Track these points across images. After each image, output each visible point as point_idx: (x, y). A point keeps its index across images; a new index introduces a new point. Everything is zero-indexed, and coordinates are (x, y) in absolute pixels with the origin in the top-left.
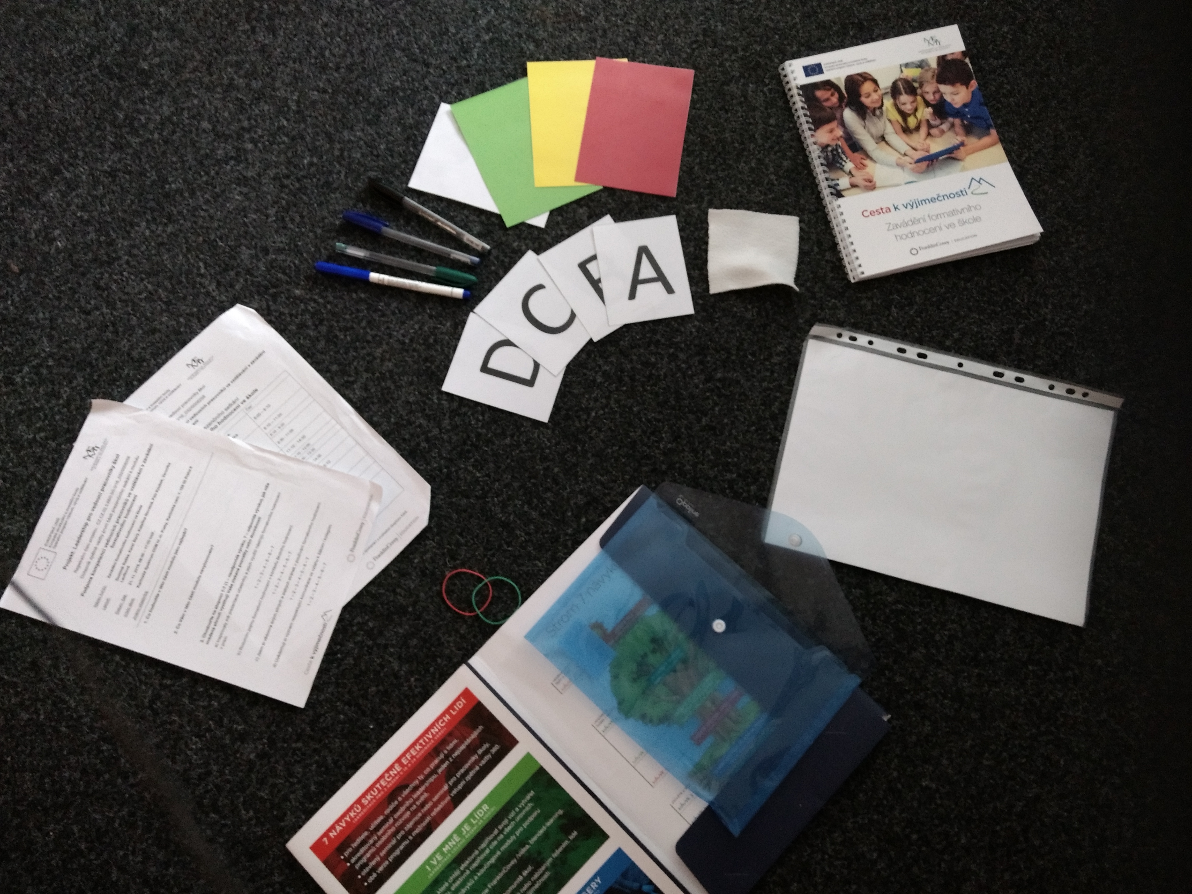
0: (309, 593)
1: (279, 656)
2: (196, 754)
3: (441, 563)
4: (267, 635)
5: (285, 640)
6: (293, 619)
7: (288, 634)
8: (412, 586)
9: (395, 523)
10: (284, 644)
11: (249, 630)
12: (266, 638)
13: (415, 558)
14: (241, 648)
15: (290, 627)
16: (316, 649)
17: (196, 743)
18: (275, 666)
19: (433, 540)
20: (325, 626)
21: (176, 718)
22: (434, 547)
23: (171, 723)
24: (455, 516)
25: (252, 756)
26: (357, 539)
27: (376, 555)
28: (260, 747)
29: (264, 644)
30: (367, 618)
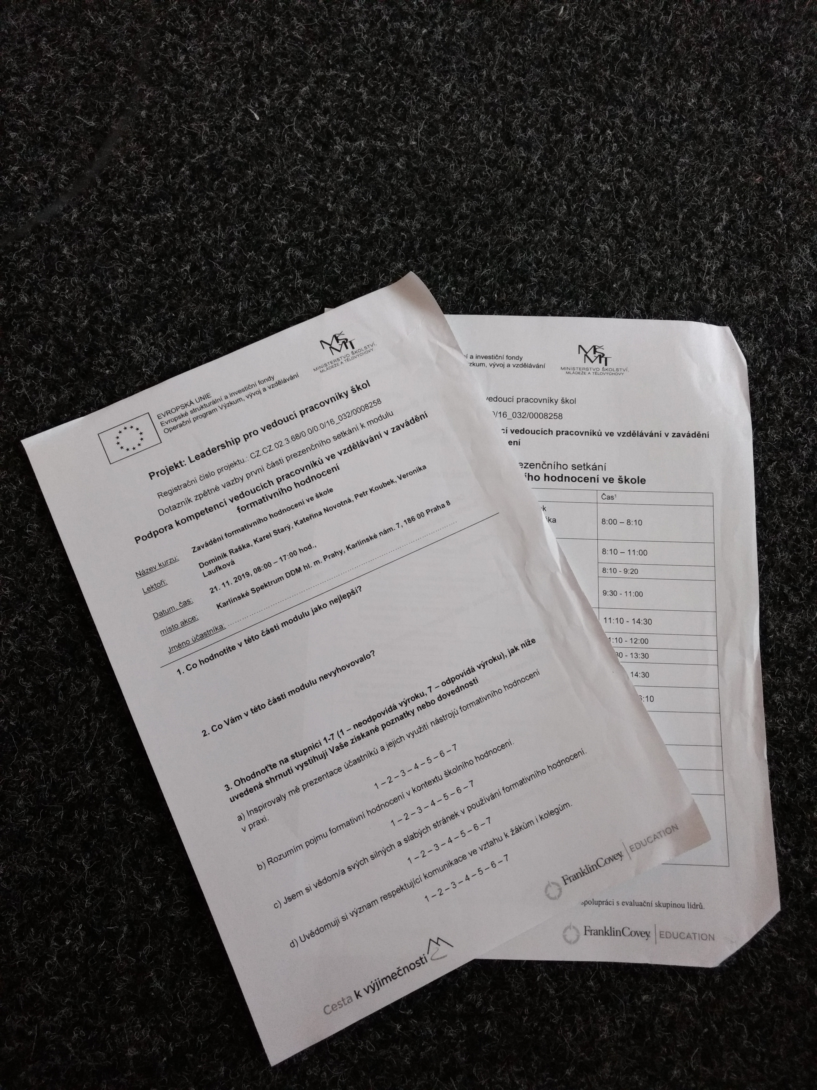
0: (442, 880)
1: (312, 934)
2: (60, 958)
3: (680, 1045)
4: (326, 880)
5: (344, 918)
6: (385, 897)
7: (355, 913)
8: (605, 1035)
9: (667, 906)
10: (336, 923)
11: (308, 844)
12: (320, 883)
13: (647, 990)
14: (270, 861)
15: (370, 906)
16: (375, 986)
17: (75, 938)
18: (293, 944)
19: (700, 992)
20: (421, 962)
22: (691, 1004)
24: (768, 987)
25: (131, 1052)
26: (590, 869)
27: (594, 927)
28: (156, 1050)
29: (308, 890)
30: (492, 1009)
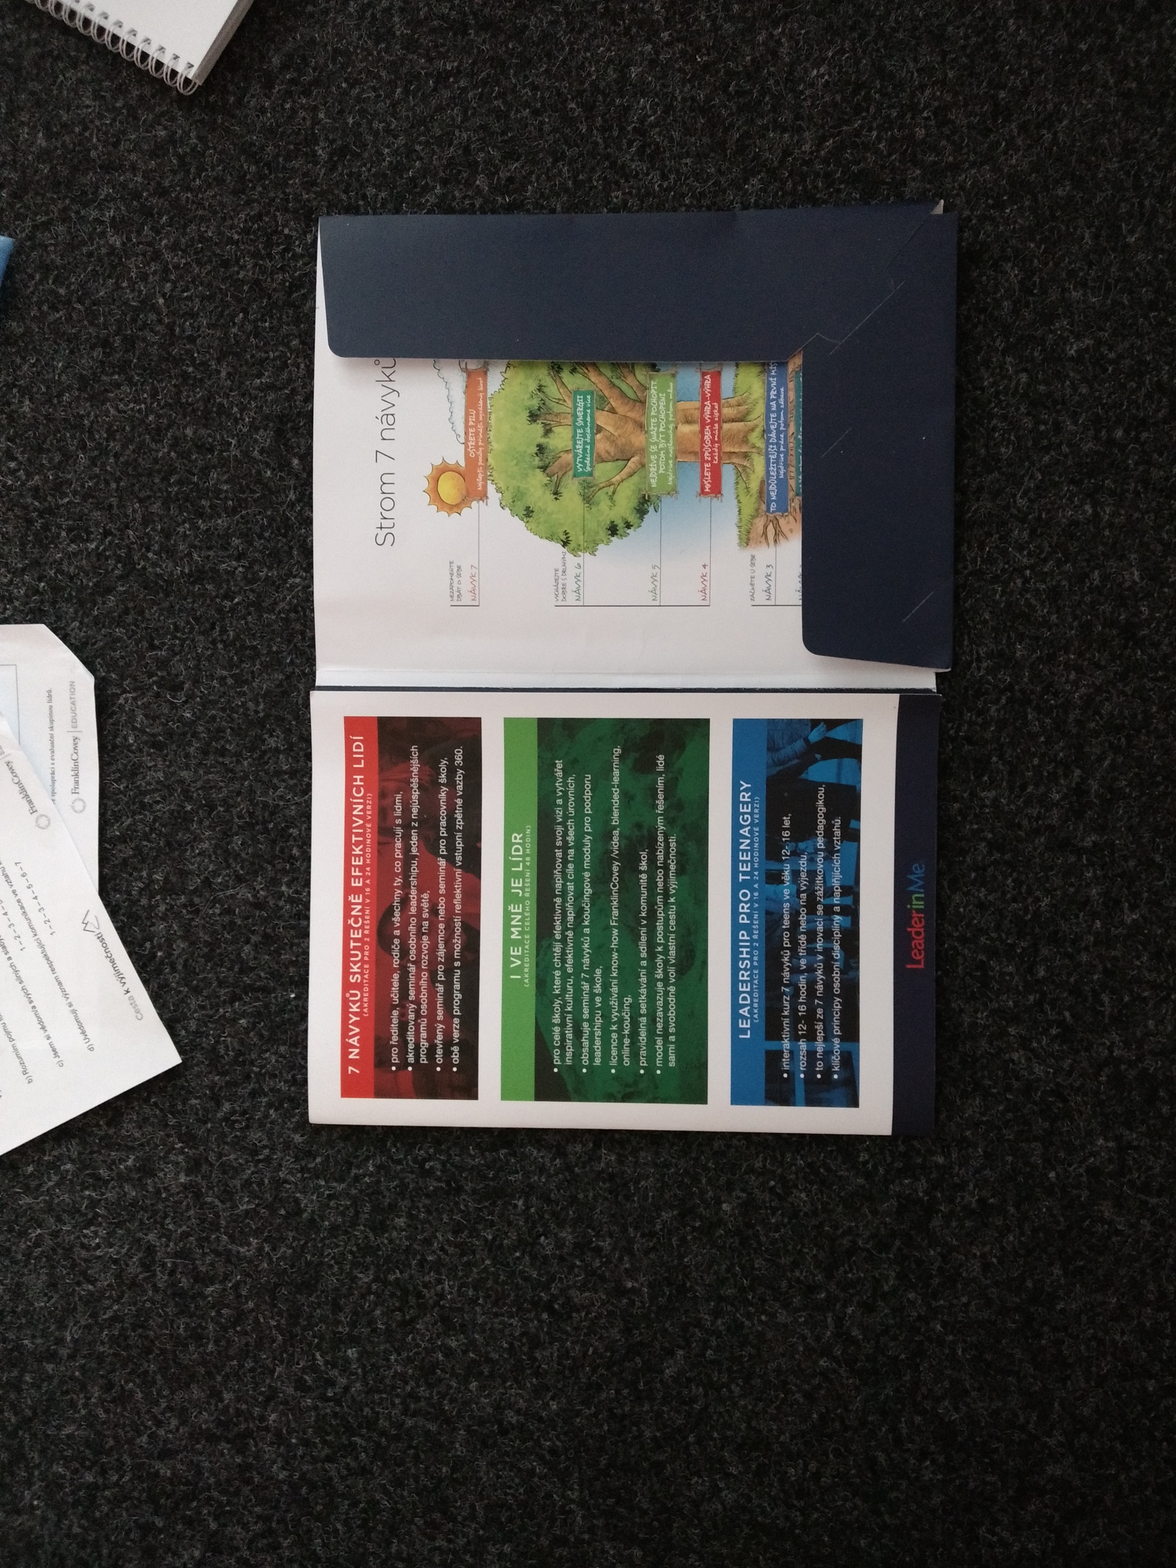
0: (37, 920)
1: (83, 1033)
2: (111, 1246)
3: (166, 711)
4: (40, 1022)
5: (70, 1005)
6: (53, 970)
7: (66, 995)
8: (161, 775)
9: (52, 721)
10: (74, 1012)
11: (11, 1040)
12: (43, 1028)
13: (125, 738)
14: (25, 1072)
15: (60, 984)
16: (120, 977)
17: (96, 1233)
18: (91, 1049)
19: (125, 691)
20: (101, 938)
21: (39, 1231)
22: (135, 699)
23: (37, 1245)
24: (119, 632)
25: (183, 1179)
26: (23, 790)
27: (72, 785)
28: (180, 1158)
29: (48, 1038)
30: (144, 874)
